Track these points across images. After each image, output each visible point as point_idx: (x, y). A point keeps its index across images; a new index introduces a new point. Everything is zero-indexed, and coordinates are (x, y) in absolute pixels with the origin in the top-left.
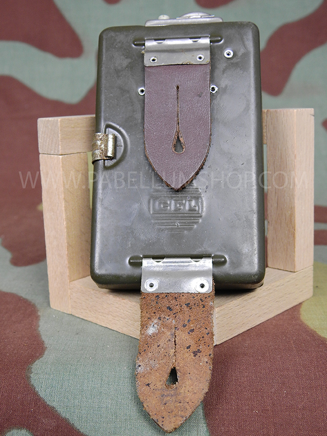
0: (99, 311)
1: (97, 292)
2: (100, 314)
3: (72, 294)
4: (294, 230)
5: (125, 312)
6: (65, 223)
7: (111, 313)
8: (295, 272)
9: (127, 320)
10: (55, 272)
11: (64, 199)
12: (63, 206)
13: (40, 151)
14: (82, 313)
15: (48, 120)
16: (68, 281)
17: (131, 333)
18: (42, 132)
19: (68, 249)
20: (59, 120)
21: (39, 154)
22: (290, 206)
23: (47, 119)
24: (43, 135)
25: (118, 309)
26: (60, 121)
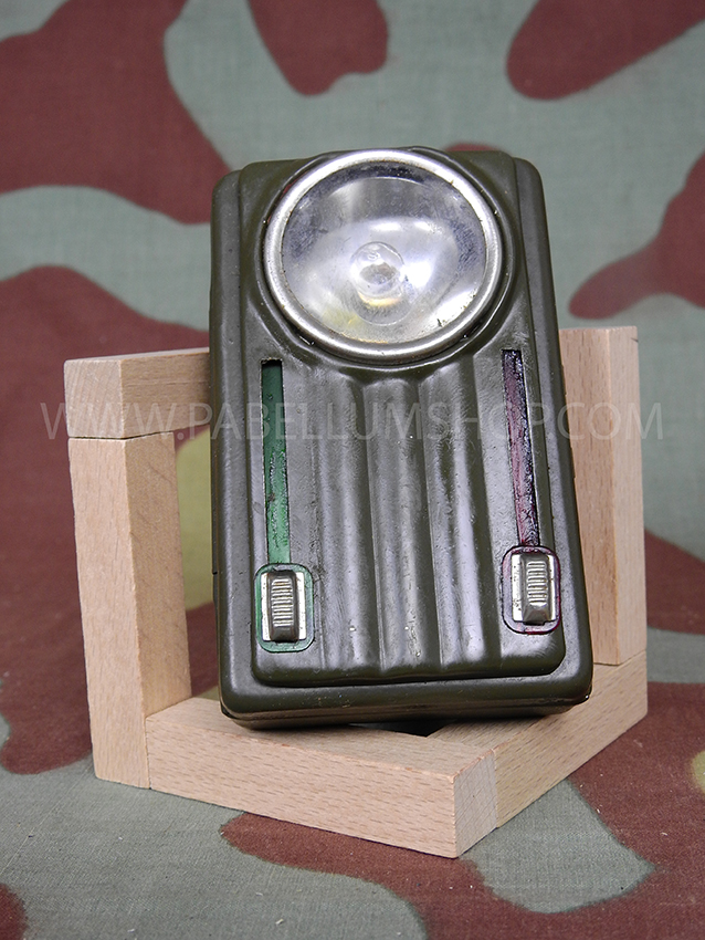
0: (223, 775)
1: (217, 734)
2: (226, 782)
3: (152, 744)
4: (614, 577)
5: (290, 772)
6: (134, 588)
7: (254, 779)
8: (617, 665)
9: (293, 791)
10: (108, 698)
11: (132, 533)
12: (130, 549)
13: (71, 432)
14: (177, 783)
15: (92, 364)
16: (143, 715)
17: (306, 817)
18: (76, 390)
19: (140, 643)
20: (120, 362)
21: (68, 438)
22: (603, 529)
23: (89, 361)
24: (78, 397)
25: (271, 769)
26: (122, 365)
